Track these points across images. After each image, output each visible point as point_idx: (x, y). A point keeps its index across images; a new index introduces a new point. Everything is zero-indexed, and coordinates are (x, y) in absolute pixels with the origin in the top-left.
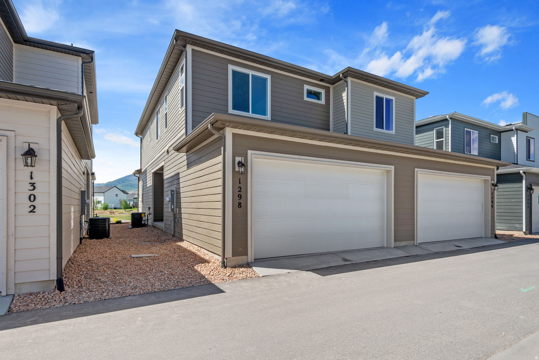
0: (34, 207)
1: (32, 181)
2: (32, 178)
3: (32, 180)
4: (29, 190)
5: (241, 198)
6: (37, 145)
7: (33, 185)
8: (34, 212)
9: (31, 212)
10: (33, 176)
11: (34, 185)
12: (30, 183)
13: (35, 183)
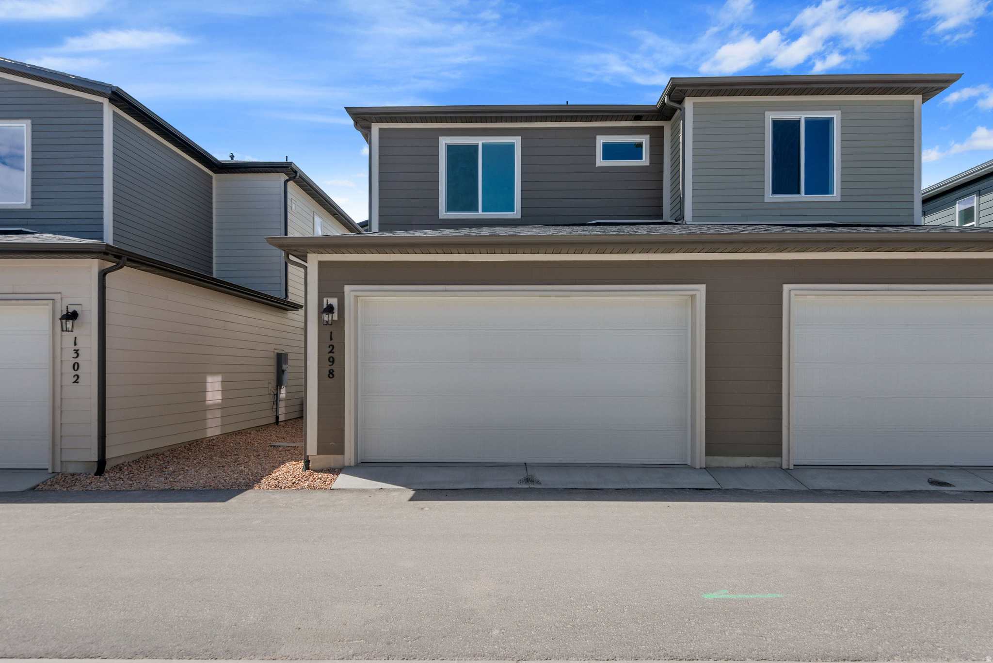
0: (78, 377)
1: (76, 348)
2: (75, 344)
3: (76, 346)
4: (73, 358)
5: (333, 362)
6: (80, 306)
7: (76, 351)
8: (78, 382)
9: (75, 382)
10: (77, 342)
11: (78, 352)
12: (74, 350)
13: (78, 350)
